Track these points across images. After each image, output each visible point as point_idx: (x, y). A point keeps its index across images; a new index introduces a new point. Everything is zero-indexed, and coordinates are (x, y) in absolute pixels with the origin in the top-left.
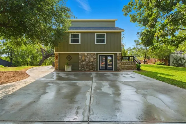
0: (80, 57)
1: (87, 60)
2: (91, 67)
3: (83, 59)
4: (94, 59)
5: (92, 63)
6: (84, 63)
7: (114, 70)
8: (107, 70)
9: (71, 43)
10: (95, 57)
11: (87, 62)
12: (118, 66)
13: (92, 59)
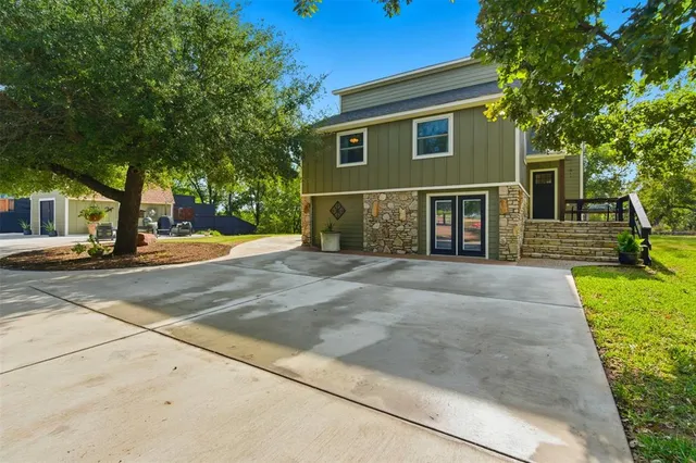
0: (366, 206)
1: (386, 217)
2: (398, 243)
3: (374, 213)
4: (409, 212)
5: (401, 227)
6: (377, 226)
7: (487, 257)
8: (462, 253)
9: (342, 162)
10: (414, 205)
11: (386, 225)
12: (503, 239)
13: (403, 212)
